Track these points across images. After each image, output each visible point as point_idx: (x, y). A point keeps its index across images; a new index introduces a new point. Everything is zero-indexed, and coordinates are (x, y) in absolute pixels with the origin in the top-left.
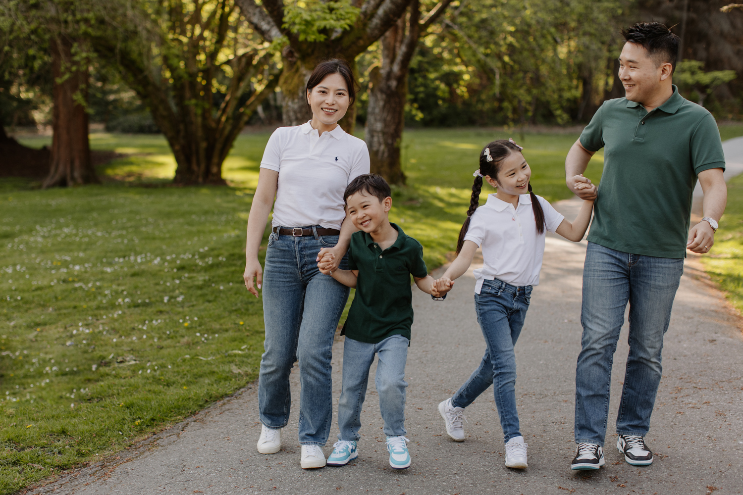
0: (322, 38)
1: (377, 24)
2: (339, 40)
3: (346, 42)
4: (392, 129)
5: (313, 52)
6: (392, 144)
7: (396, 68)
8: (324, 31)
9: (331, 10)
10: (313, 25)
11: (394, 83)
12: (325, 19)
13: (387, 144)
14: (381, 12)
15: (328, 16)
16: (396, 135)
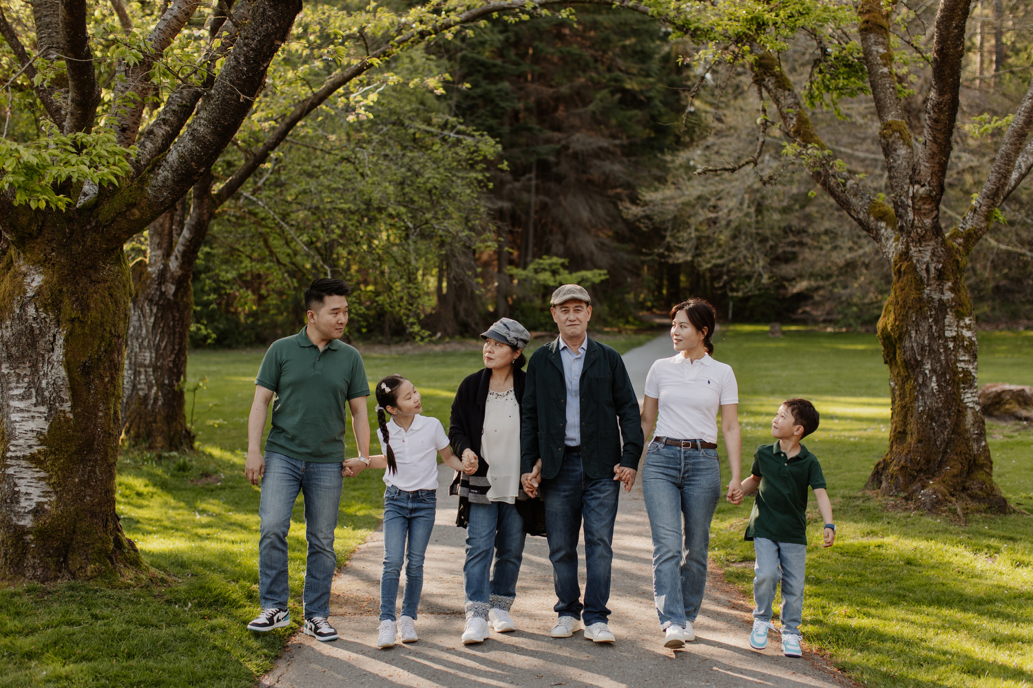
0: (61, 202)
1: (166, 179)
2: (92, 208)
3: (106, 211)
4: (168, 362)
5: (40, 230)
6: (171, 385)
7: (174, 264)
8: (65, 187)
9: (79, 148)
10: (42, 177)
11: (171, 289)
12: (67, 163)
13: (161, 386)
14: (173, 156)
15: (73, 159)
16: (177, 371)
